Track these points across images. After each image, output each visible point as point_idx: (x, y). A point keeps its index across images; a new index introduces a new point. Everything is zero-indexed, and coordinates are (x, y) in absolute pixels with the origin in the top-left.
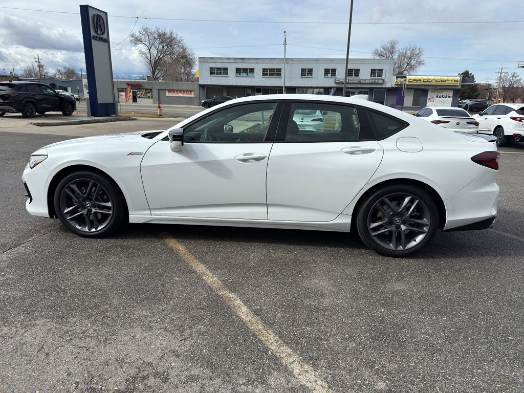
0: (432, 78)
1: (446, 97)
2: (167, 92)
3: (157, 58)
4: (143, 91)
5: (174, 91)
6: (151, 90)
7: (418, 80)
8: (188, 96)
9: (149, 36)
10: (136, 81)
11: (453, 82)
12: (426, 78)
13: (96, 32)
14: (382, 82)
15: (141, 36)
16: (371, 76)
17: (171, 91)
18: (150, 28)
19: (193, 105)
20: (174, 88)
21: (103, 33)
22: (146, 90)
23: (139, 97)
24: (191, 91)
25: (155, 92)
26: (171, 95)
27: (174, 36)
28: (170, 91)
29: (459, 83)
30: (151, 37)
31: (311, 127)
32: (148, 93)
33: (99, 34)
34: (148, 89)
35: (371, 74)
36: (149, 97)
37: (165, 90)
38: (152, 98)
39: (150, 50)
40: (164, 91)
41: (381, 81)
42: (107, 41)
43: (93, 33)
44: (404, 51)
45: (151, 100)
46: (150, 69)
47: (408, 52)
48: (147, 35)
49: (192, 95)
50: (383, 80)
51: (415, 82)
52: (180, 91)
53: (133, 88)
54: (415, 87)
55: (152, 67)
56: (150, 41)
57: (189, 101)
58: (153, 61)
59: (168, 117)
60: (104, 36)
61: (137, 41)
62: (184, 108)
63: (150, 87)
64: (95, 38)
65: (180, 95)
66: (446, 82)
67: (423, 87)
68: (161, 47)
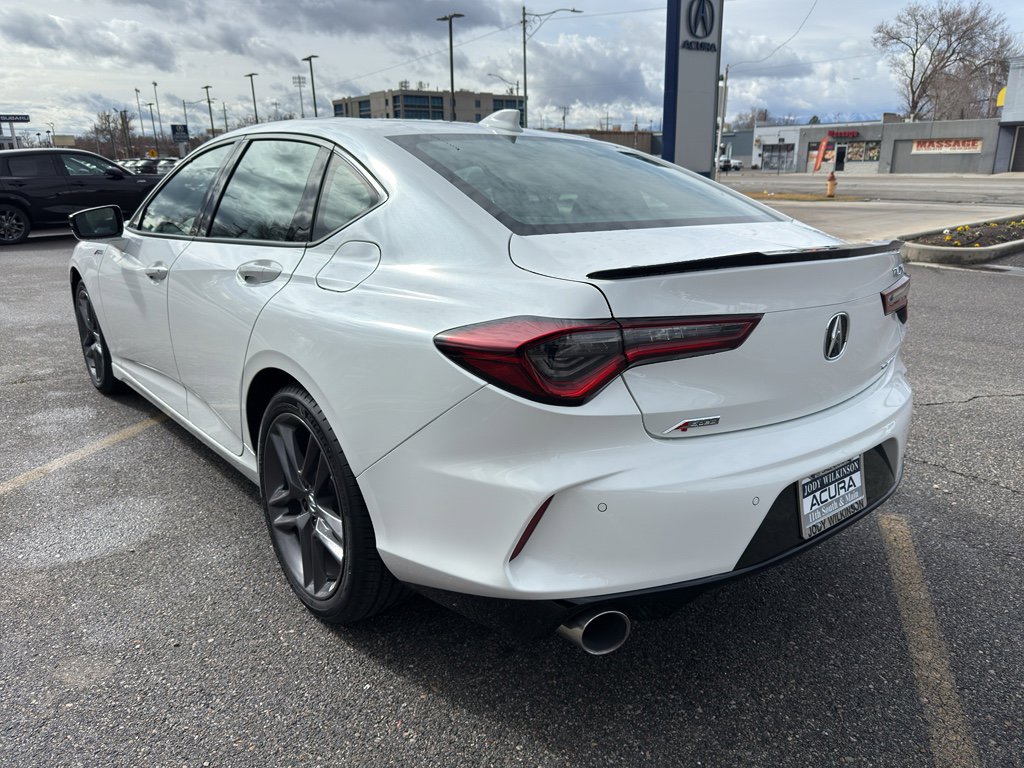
2: (915, 145)
3: (929, 72)
4: (861, 147)
5: (931, 142)
6: (878, 143)
8: (967, 151)
9: (917, 24)
10: (850, 125)
13: (692, 32)
15: (899, 27)
17: (925, 143)
18: (924, 4)
19: (975, 171)
20: (935, 135)
21: (707, 33)
22: (868, 142)
23: (850, 160)
24: (974, 140)
25: (886, 149)
26: (923, 151)
27: (982, 13)
28: (922, 143)
30: (923, 26)
32: (871, 149)
33: (697, 37)
34: (872, 142)
36: (871, 159)
37: (912, 141)
38: (878, 159)
39: (914, 55)
40: (908, 144)
42: (715, 48)
43: (684, 35)
45: (875, 165)
46: (908, 98)
48: (913, 23)
49: (978, 149)
52: (948, 141)
53: (839, 140)
55: (914, 93)
56: (921, 34)
57: (967, 164)
58: (918, 79)
59: (845, 200)
60: (711, 39)
61: (890, 37)
62: (945, 179)
63: (878, 137)
64: (688, 45)
65: (946, 150)
68: (943, 45)
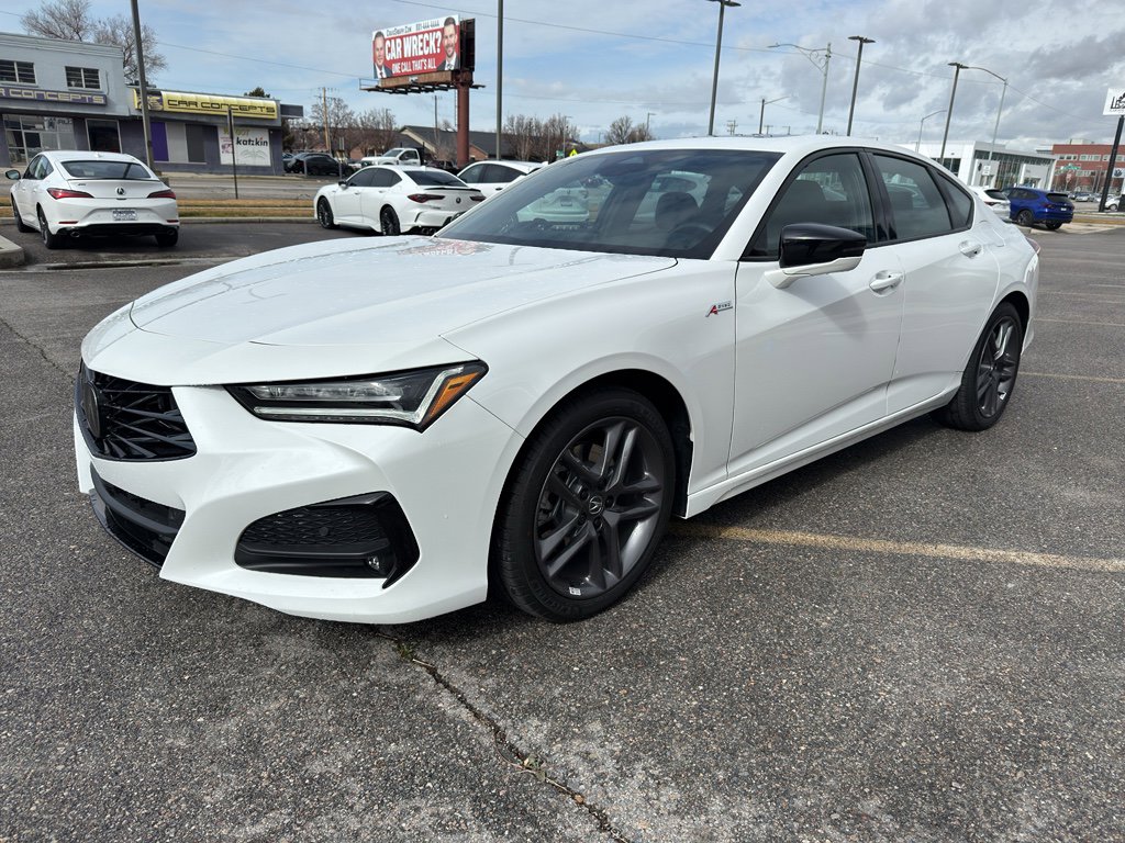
0: (220, 99)
1: (257, 143)
7: (190, 103)
11: (265, 111)
12: (207, 98)
14: (103, 102)
16: (69, 85)
29: (275, 113)
31: (152, 214)
35: (69, 80)
41: (98, 100)
44: (109, 28)
47: (119, 32)
50: (105, 98)
51: (185, 106)
54: (186, 118)
66: (251, 111)
67: (204, 120)
